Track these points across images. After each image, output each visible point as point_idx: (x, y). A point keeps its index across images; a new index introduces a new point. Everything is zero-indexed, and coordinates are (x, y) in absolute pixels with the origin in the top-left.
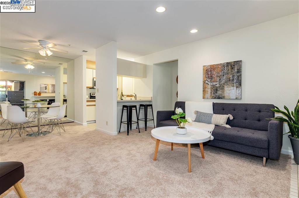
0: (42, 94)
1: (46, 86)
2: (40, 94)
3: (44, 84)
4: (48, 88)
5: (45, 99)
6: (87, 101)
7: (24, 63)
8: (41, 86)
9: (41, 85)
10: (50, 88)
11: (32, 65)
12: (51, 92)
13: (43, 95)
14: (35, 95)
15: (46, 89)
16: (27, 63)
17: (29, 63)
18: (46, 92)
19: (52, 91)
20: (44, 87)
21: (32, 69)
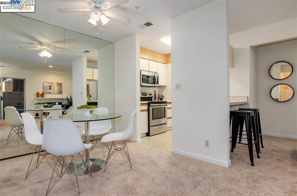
0: (45, 95)
1: (50, 85)
2: (42, 95)
3: (48, 82)
4: (53, 86)
5: (53, 102)
6: (141, 104)
7: (39, 47)
8: (44, 85)
9: (44, 83)
10: (56, 88)
11: (48, 51)
12: (56, 92)
13: (47, 96)
14: (38, 96)
15: (50, 89)
16: (42, 48)
17: (45, 48)
18: (50, 93)
19: (58, 91)
20: (47, 86)
21: (48, 57)
